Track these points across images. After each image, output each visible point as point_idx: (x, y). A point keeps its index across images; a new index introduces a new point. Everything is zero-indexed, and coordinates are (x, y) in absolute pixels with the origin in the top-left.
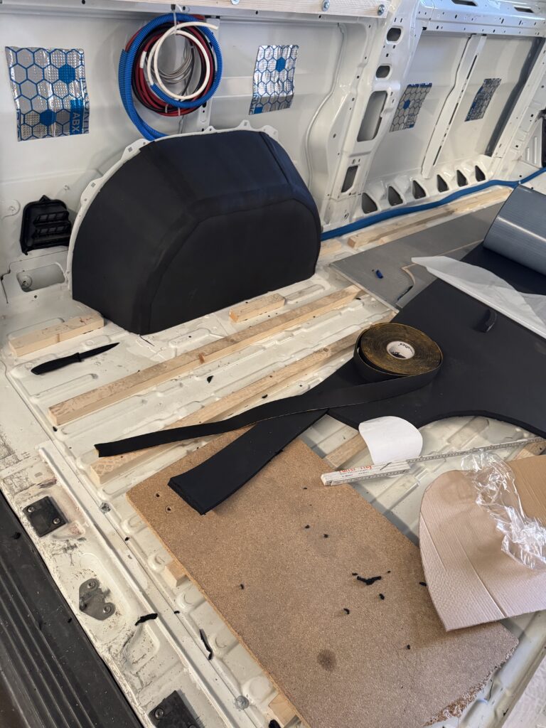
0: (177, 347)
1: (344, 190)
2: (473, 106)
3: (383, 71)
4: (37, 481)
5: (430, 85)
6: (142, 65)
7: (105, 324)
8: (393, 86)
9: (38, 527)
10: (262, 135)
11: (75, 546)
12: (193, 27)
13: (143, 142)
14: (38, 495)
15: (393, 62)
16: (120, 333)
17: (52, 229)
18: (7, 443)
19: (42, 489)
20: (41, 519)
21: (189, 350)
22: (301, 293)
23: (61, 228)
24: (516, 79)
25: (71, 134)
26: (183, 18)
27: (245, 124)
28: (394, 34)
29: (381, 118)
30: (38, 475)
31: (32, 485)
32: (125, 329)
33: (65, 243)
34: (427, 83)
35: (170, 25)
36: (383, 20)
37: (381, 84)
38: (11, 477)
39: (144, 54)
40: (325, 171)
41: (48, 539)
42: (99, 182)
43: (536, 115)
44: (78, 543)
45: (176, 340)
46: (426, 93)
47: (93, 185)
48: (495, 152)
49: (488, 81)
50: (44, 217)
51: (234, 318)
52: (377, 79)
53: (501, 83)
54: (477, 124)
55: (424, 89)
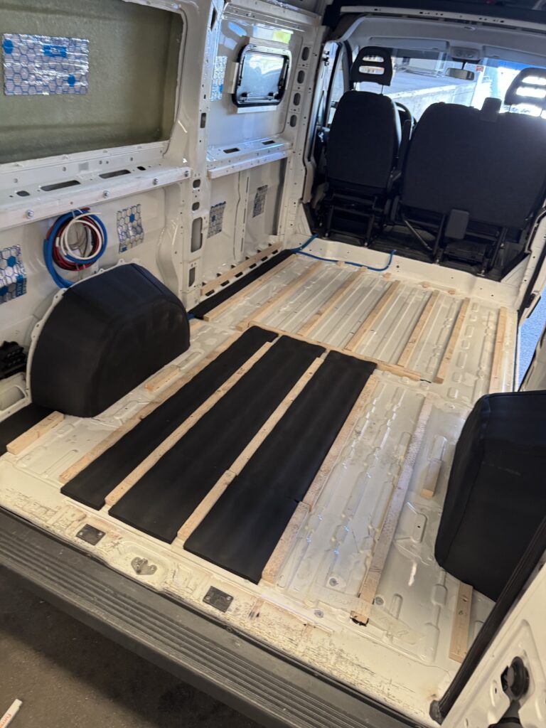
0: (121, 417)
1: (190, 285)
2: (255, 207)
3: (196, 206)
4: (74, 519)
5: (225, 203)
6: (57, 245)
7: (64, 418)
8: (204, 213)
9: (90, 540)
10: (133, 265)
11: (118, 543)
12: (86, 217)
13: (64, 290)
14: (80, 525)
15: (200, 199)
16: (77, 420)
17: (14, 362)
18: (42, 505)
19: (80, 522)
20: (91, 536)
21: (130, 417)
22: (187, 360)
23: (19, 360)
24: (277, 182)
25: (17, 296)
26: (77, 213)
27: (121, 261)
28: (197, 183)
29: (202, 235)
30: (73, 515)
31: (73, 522)
32: (80, 416)
33: (23, 369)
34: (223, 202)
35: (71, 218)
36: (189, 179)
37: (197, 214)
38: (57, 522)
39: (58, 239)
40: (175, 276)
41: (99, 545)
42: (41, 323)
43: (297, 202)
44: (119, 541)
45: (119, 413)
46: (223, 208)
47: (38, 326)
48: (278, 231)
49: (260, 189)
50: (9, 355)
51: (150, 389)
52: (194, 212)
53: (269, 187)
54: (262, 216)
55: (222, 206)
